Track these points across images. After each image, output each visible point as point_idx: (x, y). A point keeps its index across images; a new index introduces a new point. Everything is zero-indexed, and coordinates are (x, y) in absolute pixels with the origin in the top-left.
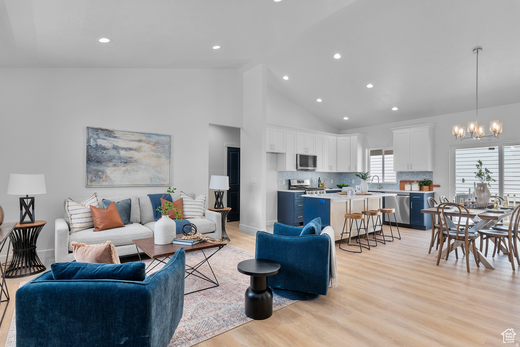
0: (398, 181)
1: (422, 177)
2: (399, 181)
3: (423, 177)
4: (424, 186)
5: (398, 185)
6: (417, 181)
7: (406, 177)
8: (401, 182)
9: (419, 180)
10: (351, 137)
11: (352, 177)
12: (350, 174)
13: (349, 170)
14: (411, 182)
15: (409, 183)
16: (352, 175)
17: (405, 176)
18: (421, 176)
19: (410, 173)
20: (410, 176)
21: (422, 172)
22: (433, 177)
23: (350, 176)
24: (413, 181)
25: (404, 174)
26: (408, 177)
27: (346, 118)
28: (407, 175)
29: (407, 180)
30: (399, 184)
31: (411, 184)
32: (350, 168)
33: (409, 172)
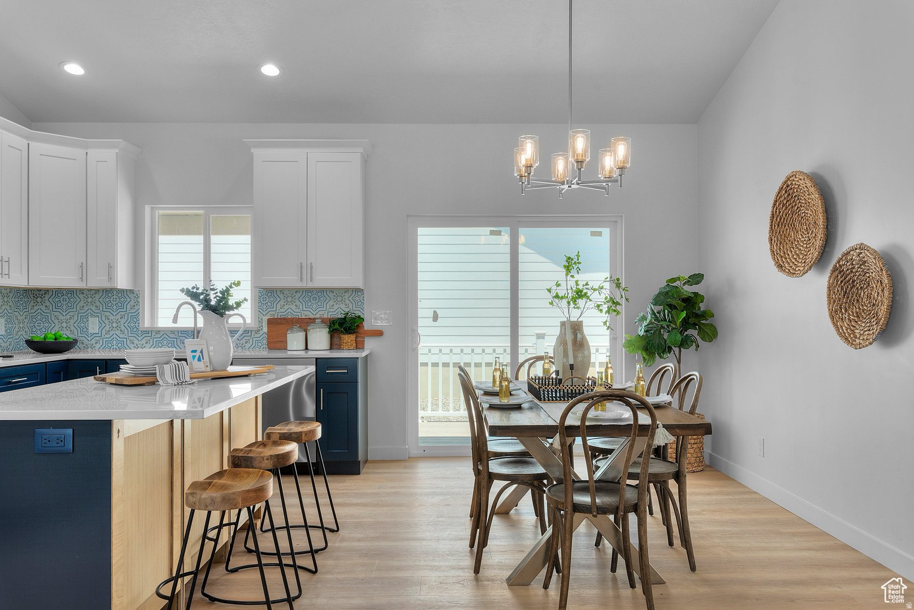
0: (261, 321)
1: (333, 305)
2: (265, 319)
3: (338, 305)
4: (342, 336)
5: (261, 333)
6: (323, 321)
7: (286, 307)
8: (271, 322)
9: (325, 316)
10: (90, 151)
11: (86, 308)
12: (81, 296)
13: (82, 279)
14: (304, 324)
15: (300, 327)
16: (90, 300)
17: (282, 303)
18: (331, 303)
19: (298, 295)
20: (298, 303)
21: (332, 292)
22: (365, 306)
23: (82, 304)
24: (312, 321)
25: (281, 296)
26: (293, 307)
27: (74, 69)
28: (289, 299)
29: (289, 317)
30: (265, 329)
31: (306, 331)
32: (83, 269)
33: (296, 292)
